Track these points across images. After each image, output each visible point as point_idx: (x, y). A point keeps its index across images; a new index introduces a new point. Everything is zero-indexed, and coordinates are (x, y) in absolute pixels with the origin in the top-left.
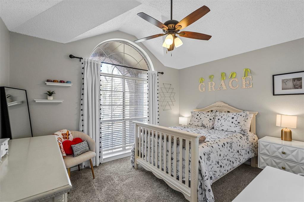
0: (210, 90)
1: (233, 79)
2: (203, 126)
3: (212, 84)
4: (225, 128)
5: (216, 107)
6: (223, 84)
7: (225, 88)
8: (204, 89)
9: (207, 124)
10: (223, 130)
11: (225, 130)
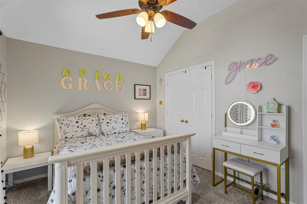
0: (80, 88)
1: (108, 81)
2: (90, 135)
3: (83, 82)
4: (117, 131)
5: (92, 109)
6: (98, 84)
7: (99, 89)
8: (70, 86)
9: (95, 131)
10: (115, 133)
11: (117, 132)
